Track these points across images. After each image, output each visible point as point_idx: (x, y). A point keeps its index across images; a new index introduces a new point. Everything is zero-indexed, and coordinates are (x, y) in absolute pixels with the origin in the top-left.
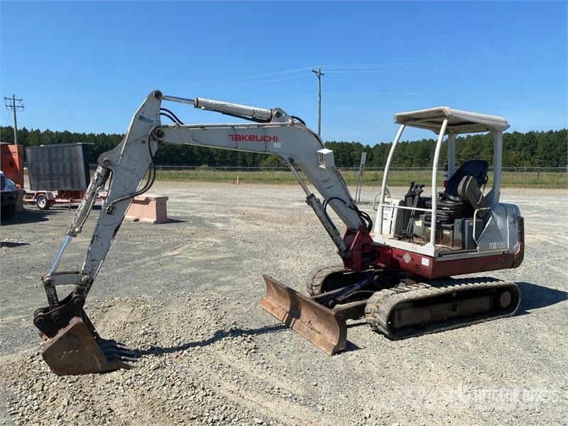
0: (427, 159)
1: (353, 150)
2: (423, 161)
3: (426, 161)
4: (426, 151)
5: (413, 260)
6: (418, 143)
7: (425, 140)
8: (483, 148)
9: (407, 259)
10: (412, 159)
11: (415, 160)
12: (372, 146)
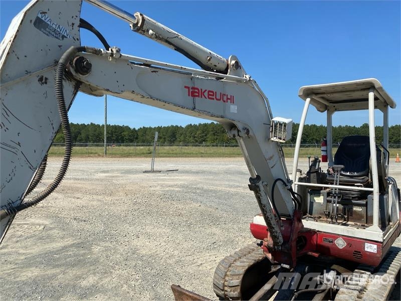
0: (174, 139)
1: (124, 131)
2: (172, 140)
3: (174, 140)
4: (174, 133)
5: (349, 245)
6: (168, 128)
7: (172, 126)
8: (208, 132)
9: (341, 244)
10: (165, 138)
11: (167, 139)
12: (137, 129)
